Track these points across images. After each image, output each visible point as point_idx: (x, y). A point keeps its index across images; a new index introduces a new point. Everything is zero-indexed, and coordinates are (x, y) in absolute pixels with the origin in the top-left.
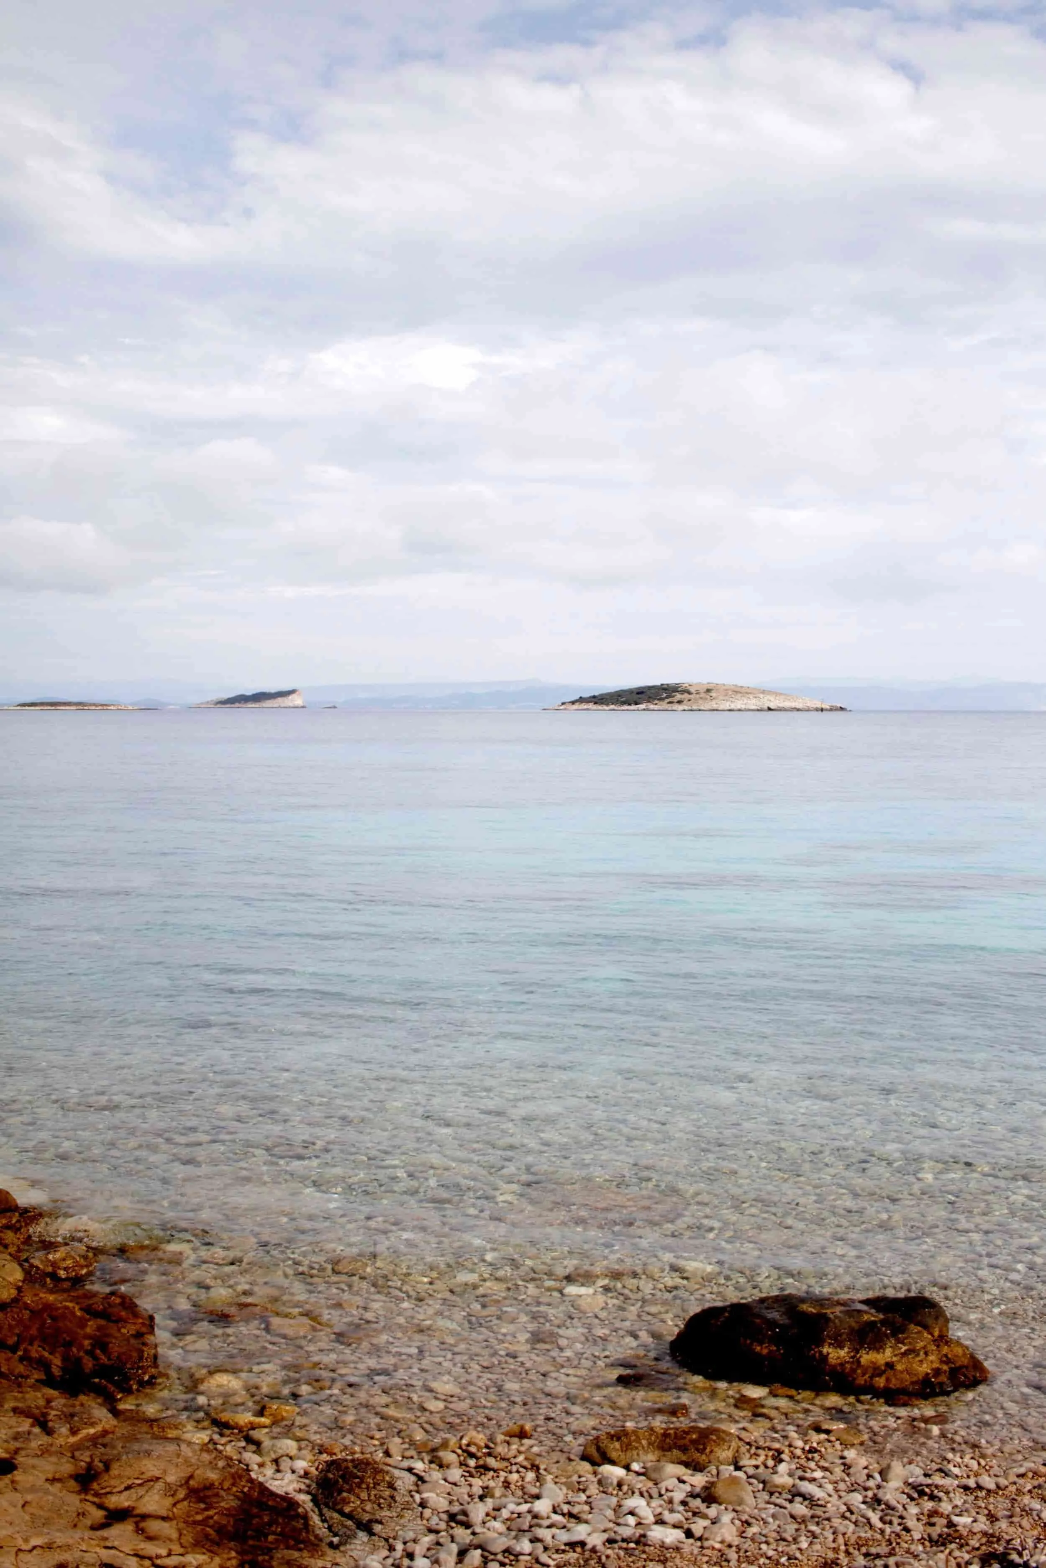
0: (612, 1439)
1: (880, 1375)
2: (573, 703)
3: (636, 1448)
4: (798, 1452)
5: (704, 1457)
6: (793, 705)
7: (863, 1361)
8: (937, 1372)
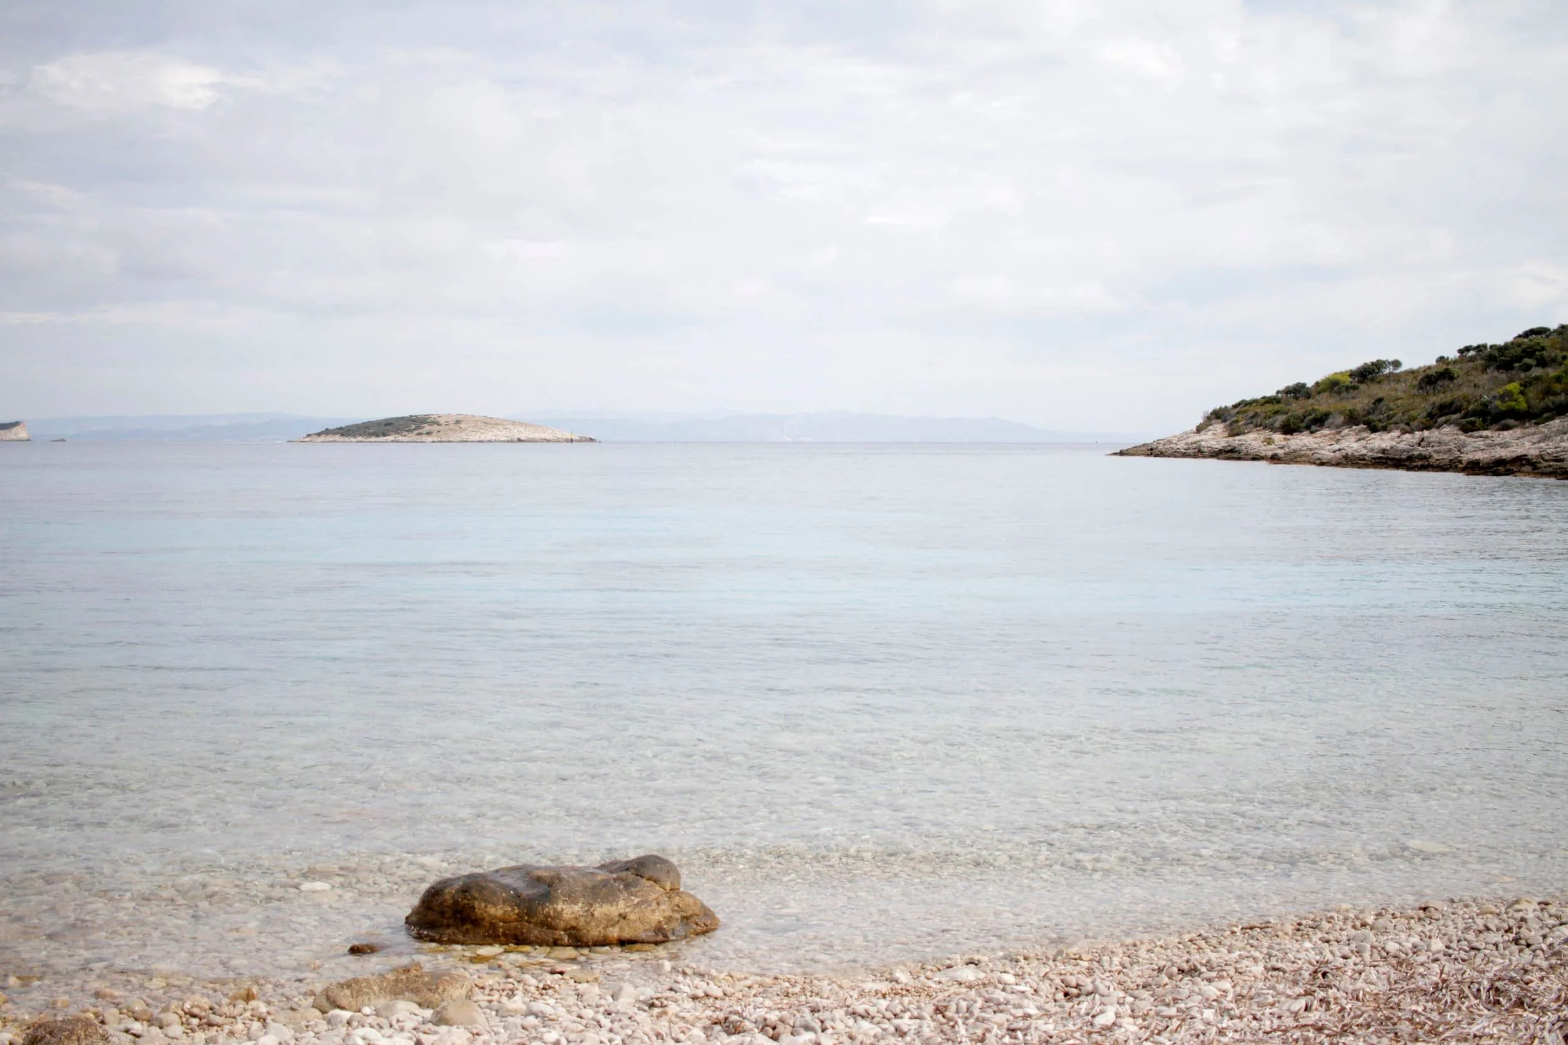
0: (342, 987)
1: (613, 926)
2: (319, 434)
3: (368, 993)
4: (533, 989)
5: (436, 996)
6: (543, 436)
7: (596, 914)
8: (669, 919)
